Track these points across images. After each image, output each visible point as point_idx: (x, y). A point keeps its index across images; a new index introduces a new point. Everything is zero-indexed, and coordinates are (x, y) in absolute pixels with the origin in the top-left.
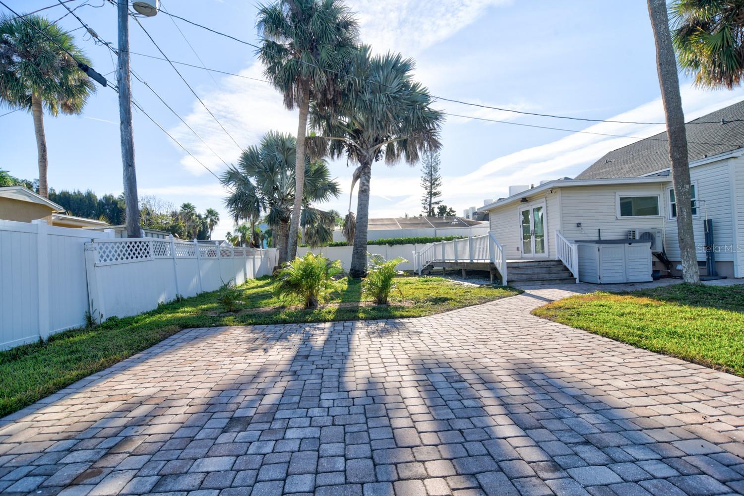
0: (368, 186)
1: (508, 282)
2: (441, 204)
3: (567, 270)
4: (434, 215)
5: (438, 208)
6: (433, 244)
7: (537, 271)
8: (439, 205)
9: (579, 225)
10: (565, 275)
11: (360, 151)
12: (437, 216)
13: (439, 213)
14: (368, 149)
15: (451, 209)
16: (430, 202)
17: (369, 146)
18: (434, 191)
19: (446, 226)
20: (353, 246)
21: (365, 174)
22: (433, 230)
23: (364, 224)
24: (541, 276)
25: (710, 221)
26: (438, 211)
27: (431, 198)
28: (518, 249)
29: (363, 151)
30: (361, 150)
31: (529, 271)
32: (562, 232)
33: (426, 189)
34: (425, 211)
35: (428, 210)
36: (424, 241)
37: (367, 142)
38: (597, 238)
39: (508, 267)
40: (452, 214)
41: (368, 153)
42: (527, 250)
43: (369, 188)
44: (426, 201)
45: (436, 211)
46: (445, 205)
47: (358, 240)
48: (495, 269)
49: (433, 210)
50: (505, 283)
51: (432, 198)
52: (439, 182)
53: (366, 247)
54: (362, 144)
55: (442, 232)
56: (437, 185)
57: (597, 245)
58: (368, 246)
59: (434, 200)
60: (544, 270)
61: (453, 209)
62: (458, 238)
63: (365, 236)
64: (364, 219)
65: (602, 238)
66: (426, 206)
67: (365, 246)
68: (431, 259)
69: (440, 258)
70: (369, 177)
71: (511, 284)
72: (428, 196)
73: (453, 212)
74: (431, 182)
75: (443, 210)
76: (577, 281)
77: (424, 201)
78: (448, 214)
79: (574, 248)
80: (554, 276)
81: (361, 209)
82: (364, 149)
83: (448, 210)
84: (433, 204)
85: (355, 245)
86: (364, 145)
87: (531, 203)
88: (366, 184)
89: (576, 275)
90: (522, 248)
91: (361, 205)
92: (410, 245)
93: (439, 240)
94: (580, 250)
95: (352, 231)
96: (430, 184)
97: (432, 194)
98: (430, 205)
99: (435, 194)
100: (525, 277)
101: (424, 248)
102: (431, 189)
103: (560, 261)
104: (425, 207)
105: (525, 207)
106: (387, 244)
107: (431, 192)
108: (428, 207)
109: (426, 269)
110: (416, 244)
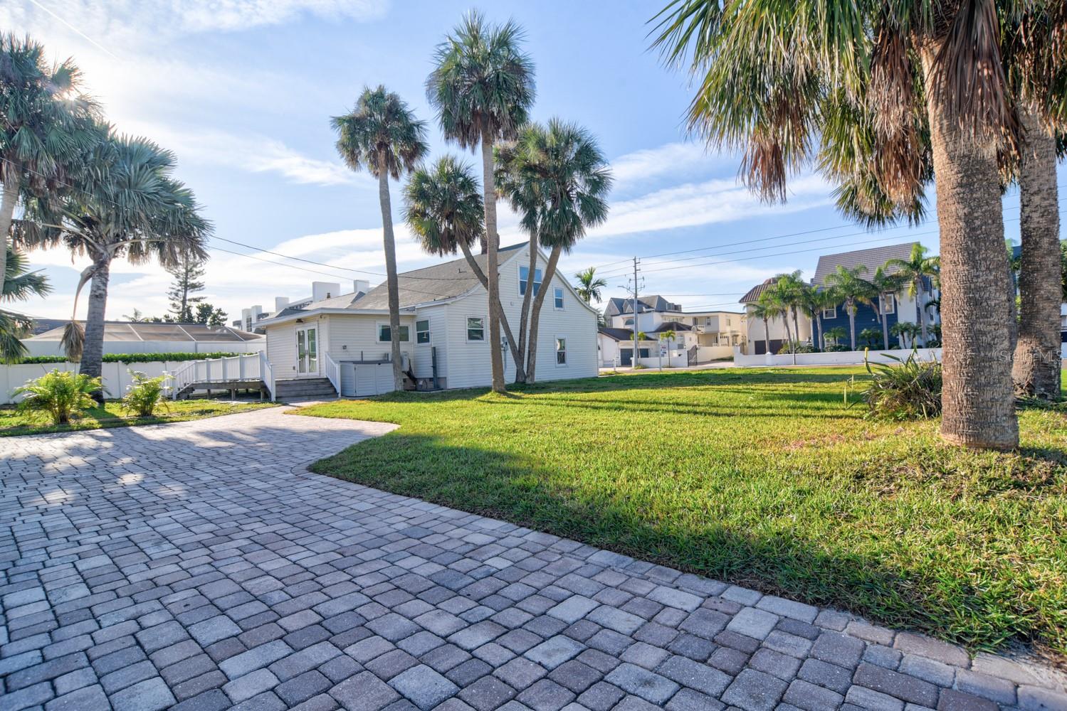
0: (105, 290)
1: (277, 398)
2: (203, 302)
3: (332, 386)
4: (190, 317)
5: (199, 307)
6: (193, 362)
7: (305, 387)
8: (200, 304)
9: (345, 347)
10: (331, 391)
11: (93, 246)
12: (196, 320)
13: (200, 315)
14: (106, 245)
15: (220, 310)
16: (185, 297)
17: (108, 242)
18: (191, 281)
19: (212, 339)
20: (80, 364)
21: (100, 275)
22: (192, 343)
23: (99, 337)
24: (308, 392)
25: (434, 348)
26: (198, 312)
27: (185, 292)
28: (294, 368)
29: (98, 247)
30: (96, 245)
31: (298, 388)
32: (331, 353)
33: (178, 277)
34: (175, 310)
35: (181, 310)
36: (180, 358)
37: (104, 237)
38: (359, 359)
39: (277, 385)
40: (222, 317)
41: (106, 250)
42: (302, 370)
43: (106, 293)
44: (177, 295)
45: (195, 312)
46: (209, 304)
47: (88, 357)
48: (265, 387)
49: (189, 310)
50: (273, 399)
51: (188, 292)
52: (201, 269)
53: (101, 366)
54: (97, 238)
55: (206, 347)
56: (197, 273)
57: (353, 365)
58: (103, 363)
59: (190, 295)
60: (312, 387)
61: (223, 311)
62: (228, 356)
63: (100, 351)
64: (98, 331)
65: (364, 359)
66: (177, 303)
67: (99, 363)
68: (191, 380)
69: (203, 378)
70: (107, 280)
71: (279, 400)
72: (180, 288)
73: (224, 314)
74: (186, 268)
75: (206, 311)
76: (340, 395)
77: (173, 296)
78: (215, 317)
79: (337, 367)
80: (320, 392)
81: (94, 317)
82: (99, 245)
83: (214, 312)
84: (190, 300)
85: (83, 362)
86: (100, 239)
87: (306, 325)
88: (103, 287)
89: (339, 390)
90: (297, 368)
91: (94, 313)
92: (159, 364)
93: (203, 357)
94: (342, 369)
95: (78, 344)
96: (184, 271)
97: (187, 286)
98: (184, 302)
99: (194, 286)
100: (293, 393)
101: (180, 368)
102: (187, 278)
103: (327, 379)
104: (174, 305)
105: (300, 328)
106: (120, 362)
107: (186, 282)
108: (181, 305)
109: (184, 392)
110: (167, 362)
